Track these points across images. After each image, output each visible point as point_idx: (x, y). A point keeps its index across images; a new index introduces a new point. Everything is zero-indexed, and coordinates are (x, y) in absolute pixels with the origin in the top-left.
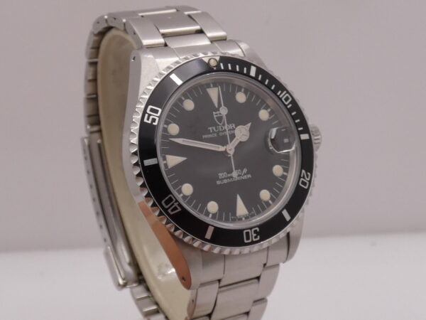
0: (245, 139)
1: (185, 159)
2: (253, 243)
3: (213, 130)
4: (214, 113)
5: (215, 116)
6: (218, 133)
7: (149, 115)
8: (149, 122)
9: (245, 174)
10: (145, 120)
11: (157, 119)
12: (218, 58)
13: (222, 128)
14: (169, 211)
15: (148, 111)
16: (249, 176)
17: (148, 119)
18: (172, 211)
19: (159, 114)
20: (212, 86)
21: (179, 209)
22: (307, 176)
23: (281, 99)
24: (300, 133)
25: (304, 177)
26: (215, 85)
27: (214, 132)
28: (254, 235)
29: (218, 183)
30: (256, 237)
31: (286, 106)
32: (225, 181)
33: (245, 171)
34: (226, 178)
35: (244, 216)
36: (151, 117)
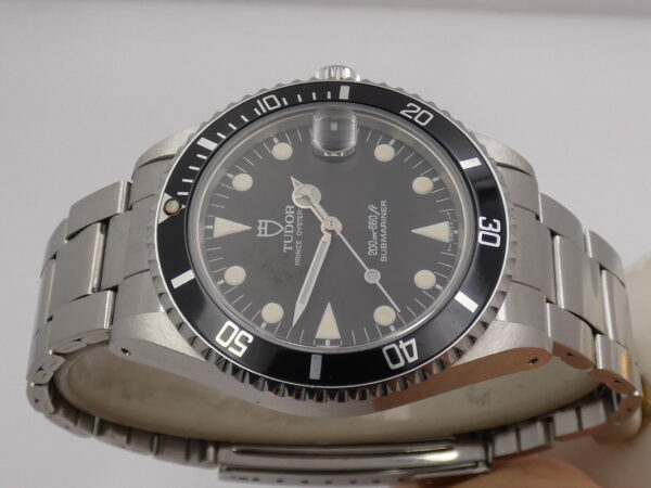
0: (317, 195)
2: (503, 234)
3: (289, 245)
4: (259, 235)
5: (266, 235)
6: (296, 238)
7: (233, 344)
8: (244, 348)
9: (379, 210)
10: (240, 354)
11: (243, 333)
13: (289, 229)
14: (411, 360)
15: (225, 345)
16: (383, 203)
17: (239, 349)
18: (411, 355)
19: (236, 328)
20: (210, 227)
21: (413, 341)
22: (412, 108)
23: (269, 113)
24: (335, 99)
25: (414, 115)
26: (212, 222)
27: (293, 244)
28: (490, 227)
29: (384, 259)
30: (495, 226)
31: (283, 107)
32: (384, 246)
33: (372, 208)
34: (379, 243)
35: (452, 230)
36: (237, 342)
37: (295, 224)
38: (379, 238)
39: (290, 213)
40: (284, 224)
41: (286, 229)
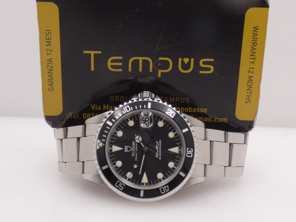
0: (141, 139)
1: (145, 173)
2: (193, 153)
4: (125, 151)
5: (127, 151)
6: (136, 152)
7: (120, 187)
8: (123, 188)
9: (159, 143)
10: (122, 189)
11: (123, 184)
12: (99, 141)
14: (167, 191)
15: (118, 187)
16: (160, 141)
18: (167, 189)
19: (120, 183)
20: (111, 149)
21: (168, 186)
22: (169, 111)
23: (127, 113)
24: (147, 108)
25: (169, 114)
26: (111, 147)
27: (135, 154)
29: (160, 159)
30: (191, 151)
31: (131, 111)
32: (160, 155)
33: (157, 142)
37: (135, 148)
38: (159, 152)
39: (134, 144)
40: (132, 148)
41: (133, 149)
